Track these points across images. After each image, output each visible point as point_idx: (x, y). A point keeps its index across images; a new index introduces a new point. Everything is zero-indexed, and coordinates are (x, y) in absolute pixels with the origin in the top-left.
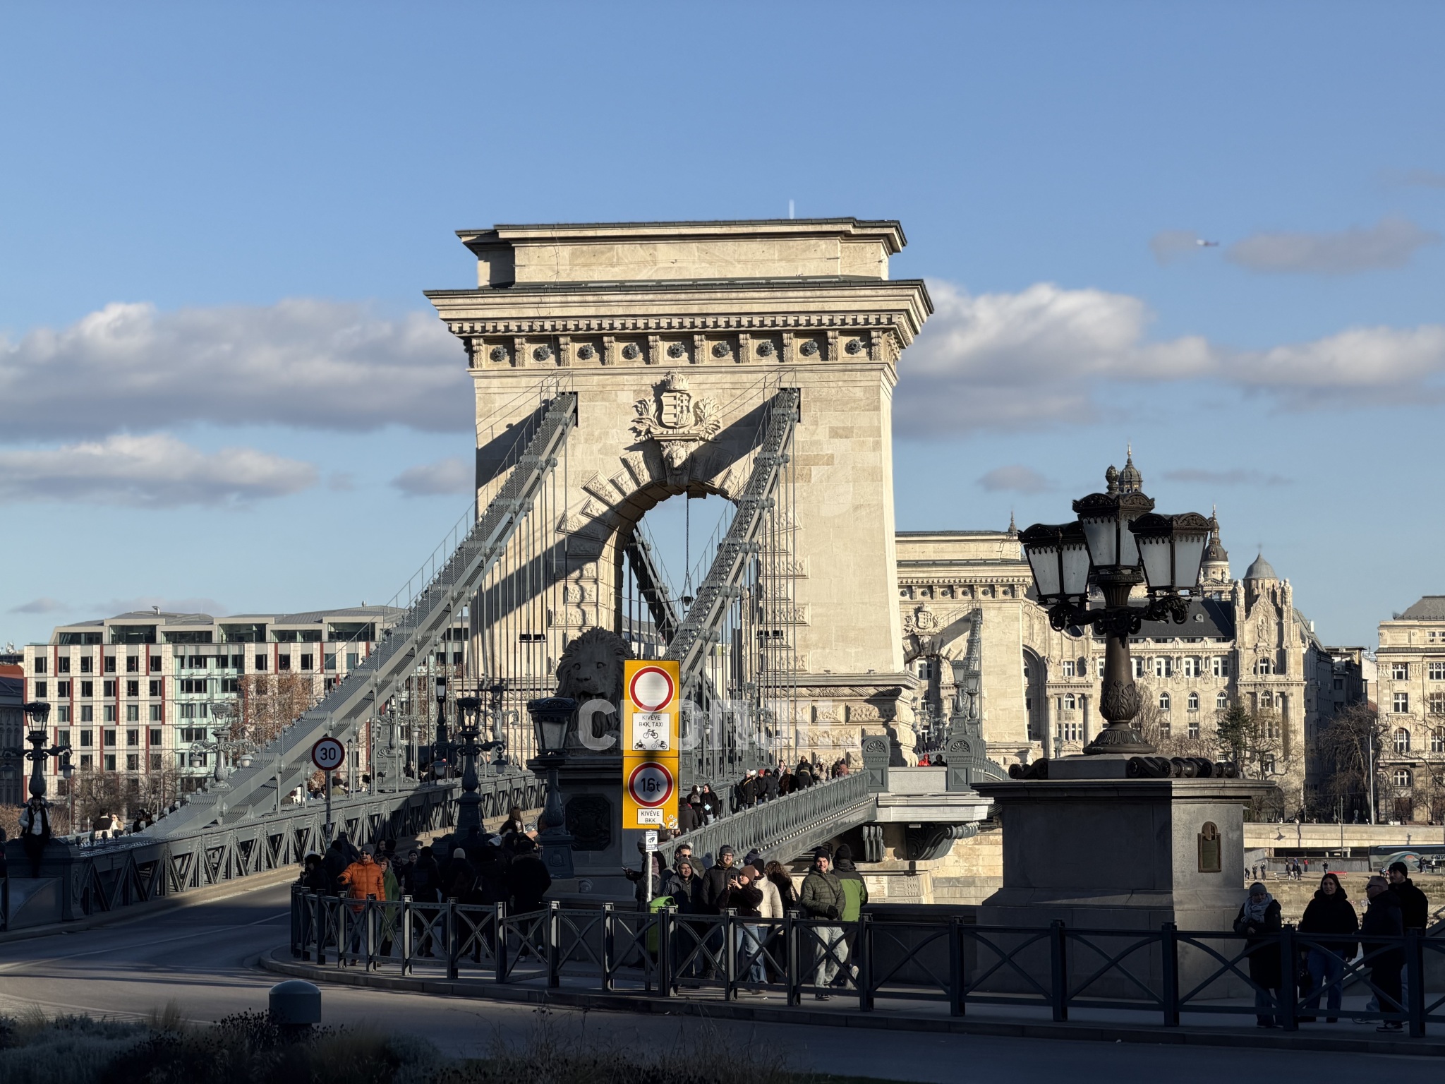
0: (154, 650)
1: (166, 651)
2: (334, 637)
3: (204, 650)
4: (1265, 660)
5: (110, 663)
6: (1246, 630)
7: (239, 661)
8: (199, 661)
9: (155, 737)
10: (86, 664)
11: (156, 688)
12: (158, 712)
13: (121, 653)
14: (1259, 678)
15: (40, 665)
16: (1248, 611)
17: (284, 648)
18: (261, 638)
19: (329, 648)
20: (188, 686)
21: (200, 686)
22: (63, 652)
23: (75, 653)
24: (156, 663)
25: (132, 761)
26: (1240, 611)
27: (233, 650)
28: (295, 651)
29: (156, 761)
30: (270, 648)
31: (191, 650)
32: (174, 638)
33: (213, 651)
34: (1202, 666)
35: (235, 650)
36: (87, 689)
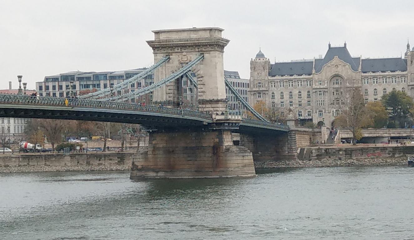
0: (74, 83)
1: (77, 84)
3: (89, 82)
5: (61, 87)
7: (99, 86)
8: (87, 86)
10: (54, 87)
13: (64, 84)
15: (41, 88)
17: (112, 82)
18: (106, 79)
22: (47, 84)
23: (51, 85)
24: (74, 87)
26: (409, 62)
28: (116, 82)
30: (108, 82)
31: (85, 83)
32: (80, 79)
33: (91, 83)
34: (397, 80)
35: (98, 83)
36: (54, 95)
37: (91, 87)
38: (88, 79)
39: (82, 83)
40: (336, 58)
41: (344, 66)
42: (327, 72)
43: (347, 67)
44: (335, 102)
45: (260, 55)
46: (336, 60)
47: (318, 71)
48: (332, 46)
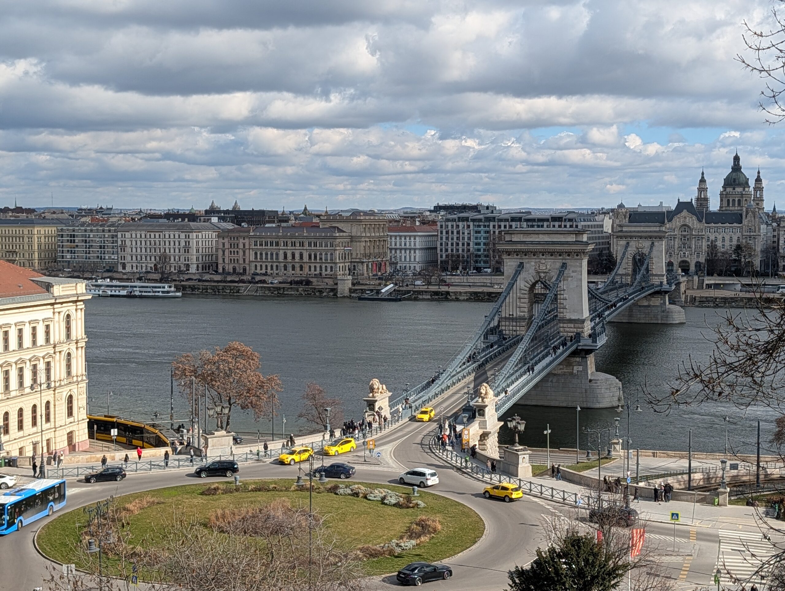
0: (468, 223)
1: (471, 224)
2: (512, 220)
3: (480, 224)
4: (750, 229)
5: (458, 226)
6: (745, 222)
7: (489, 226)
8: (479, 226)
9: (468, 244)
10: (452, 226)
11: (469, 233)
12: (469, 239)
13: (461, 224)
14: (748, 234)
15: (441, 226)
16: (746, 217)
17: (499, 223)
18: (495, 221)
19: (511, 223)
20: (477, 232)
21: (479, 232)
22: (447, 223)
23: (450, 224)
24: (469, 226)
25: (463, 250)
26: (744, 217)
27: (486, 224)
28: (502, 224)
29: (469, 250)
30: (497, 223)
31: (478, 224)
32: (474, 220)
33: (483, 224)
34: (734, 230)
35: (488, 224)
36: (452, 233)
37: (482, 227)
39: (475, 223)
40: (685, 211)
41: (691, 218)
42: (677, 222)
43: (694, 218)
44: (682, 246)
45: (622, 205)
46: (685, 213)
47: (670, 220)
48: (680, 201)
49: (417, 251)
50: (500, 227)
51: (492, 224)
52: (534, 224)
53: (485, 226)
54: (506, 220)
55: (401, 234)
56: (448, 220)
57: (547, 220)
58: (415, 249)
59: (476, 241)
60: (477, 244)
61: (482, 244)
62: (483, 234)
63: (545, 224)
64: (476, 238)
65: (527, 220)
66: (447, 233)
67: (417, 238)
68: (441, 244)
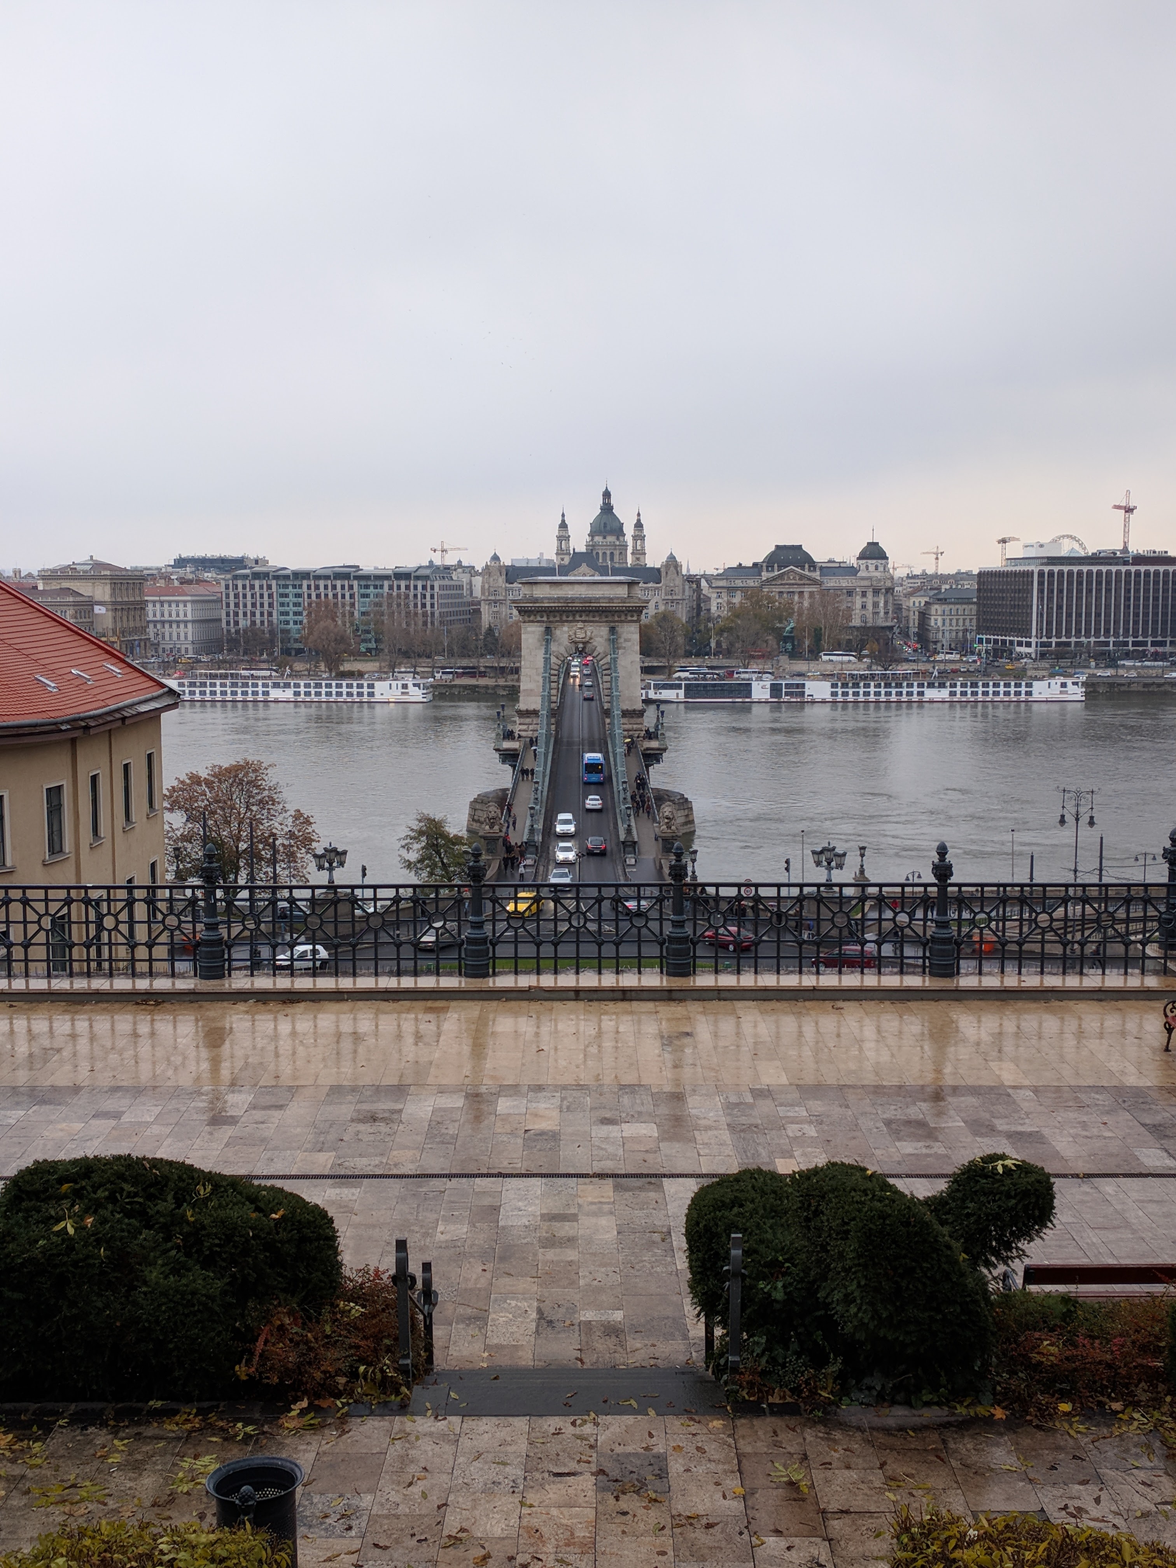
0: (269, 582)
1: (274, 583)
2: (335, 578)
3: (287, 582)
4: (672, 591)
5: (253, 587)
6: (665, 580)
7: (300, 586)
8: (286, 586)
9: (270, 614)
10: (244, 587)
11: (270, 596)
12: (271, 605)
13: (257, 583)
15: (227, 587)
16: (666, 573)
17: (317, 582)
18: (309, 579)
19: (334, 583)
20: (282, 595)
21: (287, 596)
22: (235, 582)
23: (240, 583)
24: (270, 587)
25: (262, 622)
26: (663, 574)
27: (297, 583)
28: (322, 583)
29: (270, 623)
30: (312, 582)
31: (284, 582)
32: (276, 578)
33: (291, 582)
34: (650, 593)
35: (299, 582)
36: (245, 596)
37: (290, 587)
38: (287, 577)
39: (279, 582)
40: (584, 565)
45: (496, 558)
46: (583, 567)
48: (577, 551)
49: (190, 625)
50: (317, 587)
51: (305, 583)
52: (369, 583)
53: (294, 587)
54: (327, 577)
55: (162, 598)
56: (236, 577)
57: (387, 577)
58: (186, 622)
59: (282, 609)
60: (282, 614)
61: (291, 614)
62: (291, 599)
63: (386, 584)
64: (282, 605)
65: (357, 578)
66: (236, 596)
67: (189, 605)
68: (228, 615)
